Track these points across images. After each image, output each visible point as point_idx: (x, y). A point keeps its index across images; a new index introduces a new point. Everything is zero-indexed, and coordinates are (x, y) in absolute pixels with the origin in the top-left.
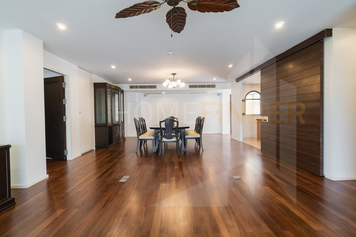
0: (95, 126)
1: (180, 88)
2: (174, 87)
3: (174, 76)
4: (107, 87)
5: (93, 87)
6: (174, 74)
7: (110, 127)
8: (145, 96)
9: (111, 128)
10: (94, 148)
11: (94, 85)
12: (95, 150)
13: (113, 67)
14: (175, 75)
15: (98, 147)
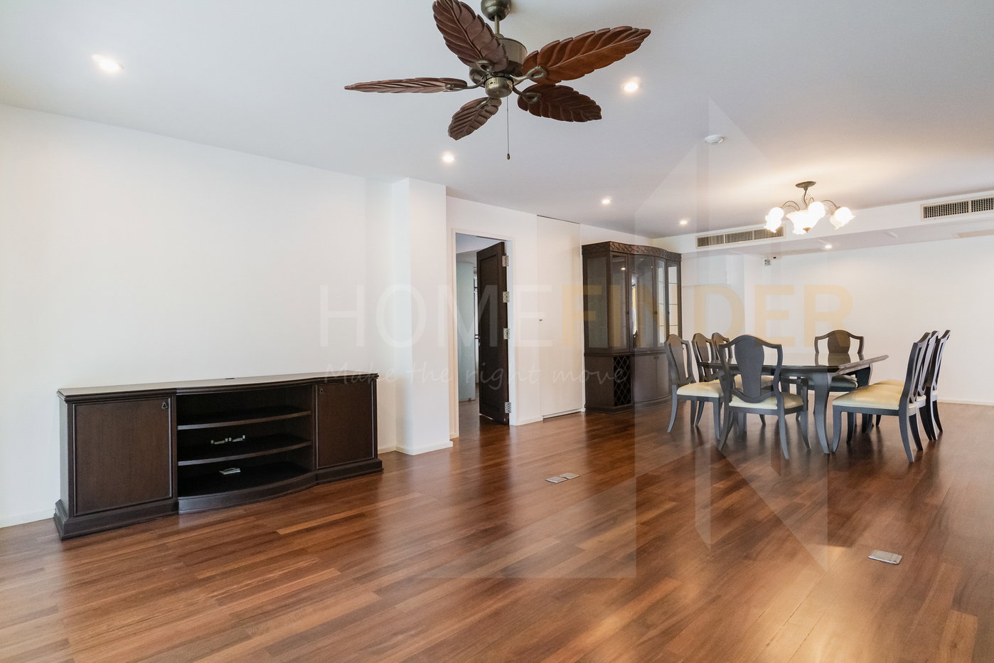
0: (586, 355)
1: (837, 228)
2: (807, 230)
3: (806, 190)
4: (612, 253)
5: (581, 256)
6: (806, 185)
7: (621, 357)
8: (767, 262)
9: (625, 362)
10: (583, 410)
11: (583, 252)
12: (583, 414)
13: (606, 201)
14: (809, 188)
15: (592, 406)
